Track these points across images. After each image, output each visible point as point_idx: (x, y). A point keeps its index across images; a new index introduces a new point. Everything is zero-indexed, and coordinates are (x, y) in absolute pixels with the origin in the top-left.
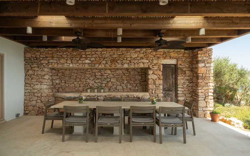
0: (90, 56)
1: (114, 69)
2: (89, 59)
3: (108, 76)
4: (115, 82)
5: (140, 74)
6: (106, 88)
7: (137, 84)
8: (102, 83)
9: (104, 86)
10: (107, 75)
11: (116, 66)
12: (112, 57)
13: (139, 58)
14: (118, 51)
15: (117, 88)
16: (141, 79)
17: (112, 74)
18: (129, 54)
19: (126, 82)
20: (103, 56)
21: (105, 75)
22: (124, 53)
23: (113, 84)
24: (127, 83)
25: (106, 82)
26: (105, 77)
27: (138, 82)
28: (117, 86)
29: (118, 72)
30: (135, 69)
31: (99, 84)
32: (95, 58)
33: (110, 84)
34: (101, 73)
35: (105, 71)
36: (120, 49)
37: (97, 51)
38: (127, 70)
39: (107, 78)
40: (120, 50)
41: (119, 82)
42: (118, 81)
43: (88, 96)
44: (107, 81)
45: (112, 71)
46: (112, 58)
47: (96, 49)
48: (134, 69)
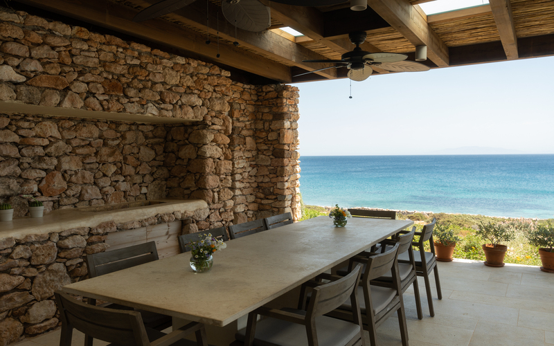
0: (22, 50)
1: (70, 119)
2: (16, 62)
3: (52, 149)
4: (76, 173)
5: (152, 141)
6: (43, 199)
7: (144, 176)
8: (27, 180)
9: (35, 189)
10: (46, 142)
11: (125, 110)
12: (109, 72)
13: (182, 90)
14: (129, 53)
15: (87, 196)
16: (154, 159)
17: (63, 138)
18: (160, 68)
19: (113, 169)
20: (78, 60)
21: (39, 141)
22: (147, 64)
23: (69, 182)
24: (115, 173)
25: (43, 174)
26: (40, 151)
27: (145, 169)
28: (85, 187)
29: (84, 132)
30: (138, 125)
31: (14, 184)
32: (44, 63)
33: (58, 183)
34: (22, 132)
35: (36, 123)
36: (135, 45)
37: (51, 32)
38: (114, 126)
39: (46, 155)
40: (133, 50)
41: (91, 170)
42: (88, 166)
43: (18, 243)
44: (45, 170)
45: (63, 129)
46: (110, 77)
47: (46, 22)
48: (134, 125)
